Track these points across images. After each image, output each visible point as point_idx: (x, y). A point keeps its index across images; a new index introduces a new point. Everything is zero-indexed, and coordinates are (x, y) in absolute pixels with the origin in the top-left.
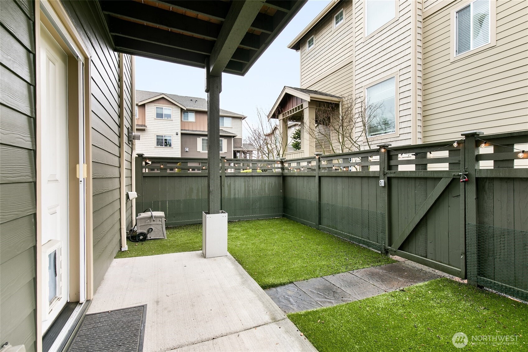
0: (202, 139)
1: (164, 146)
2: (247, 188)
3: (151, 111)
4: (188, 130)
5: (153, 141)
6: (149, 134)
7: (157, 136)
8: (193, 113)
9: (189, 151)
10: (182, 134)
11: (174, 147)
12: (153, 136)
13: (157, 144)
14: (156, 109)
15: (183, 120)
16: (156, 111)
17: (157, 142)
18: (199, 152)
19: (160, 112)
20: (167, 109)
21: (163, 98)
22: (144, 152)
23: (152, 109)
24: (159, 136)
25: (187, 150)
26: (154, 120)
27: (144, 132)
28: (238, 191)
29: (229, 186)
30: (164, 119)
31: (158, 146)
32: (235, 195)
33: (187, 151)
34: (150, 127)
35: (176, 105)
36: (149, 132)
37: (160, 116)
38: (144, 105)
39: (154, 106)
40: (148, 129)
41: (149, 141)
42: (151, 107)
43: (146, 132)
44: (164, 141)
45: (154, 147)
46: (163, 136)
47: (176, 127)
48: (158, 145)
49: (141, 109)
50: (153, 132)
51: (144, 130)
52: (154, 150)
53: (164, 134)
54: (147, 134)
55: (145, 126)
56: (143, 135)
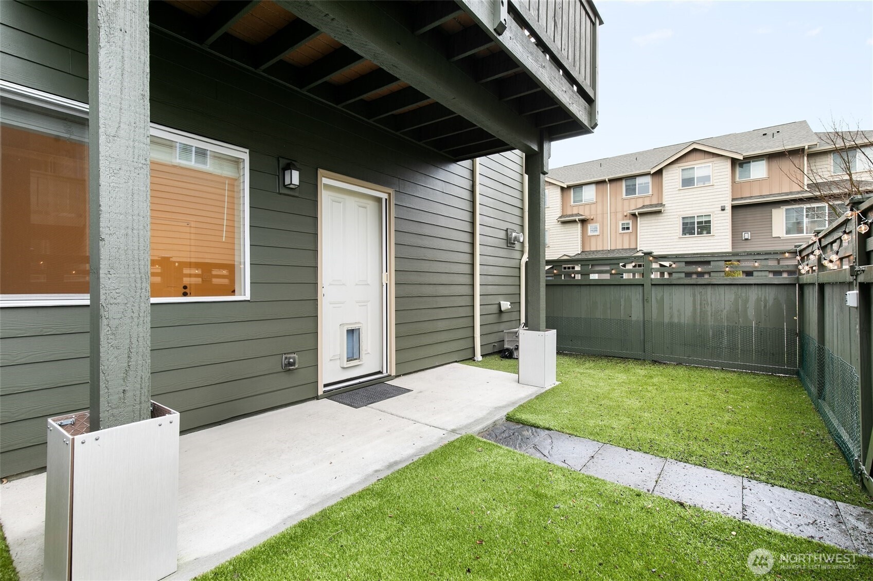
0: (787, 209)
1: (696, 235)
2: (698, 307)
3: (673, 178)
4: (751, 197)
5: (677, 228)
6: (668, 217)
7: (683, 218)
8: (764, 160)
9: (753, 238)
10: (734, 207)
11: (716, 235)
12: (676, 219)
13: (683, 231)
14: (681, 172)
15: (737, 179)
16: (682, 175)
17: (684, 229)
18: (778, 239)
19: (688, 175)
20: (701, 168)
21: (695, 150)
22: (654, 248)
23: (675, 175)
24: (687, 217)
25: (747, 235)
26: (677, 192)
27: (661, 215)
28: (679, 311)
29: (661, 302)
30: (696, 186)
31: (685, 235)
32: (671, 317)
33: (746, 239)
34: (670, 205)
35: (722, 156)
36: (668, 214)
37: (688, 182)
38: (660, 172)
39: (677, 168)
40: (666, 209)
41: (669, 229)
42: (673, 172)
43: (664, 215)
44: (696, 226)
45: (677, 237)
46: (694, 217)
47: (721, 196)
48: (684, 233)
49: (656, 179)
50: (675, 214)
51: (659, 212)
52: (677, 243)
53: (695, 213)
54: (666, 217)
55: (662, 205)
56: (659, 221)
